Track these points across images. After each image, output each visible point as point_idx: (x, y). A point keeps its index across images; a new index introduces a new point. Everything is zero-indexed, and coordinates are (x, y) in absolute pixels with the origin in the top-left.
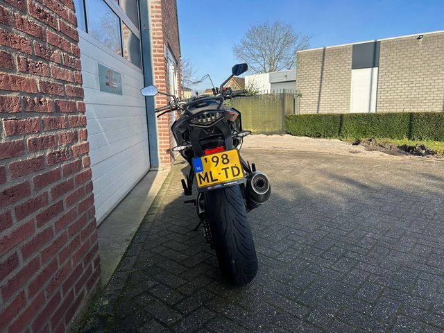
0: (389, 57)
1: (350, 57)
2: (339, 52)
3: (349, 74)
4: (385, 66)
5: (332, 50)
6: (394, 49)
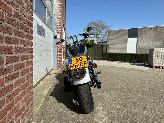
0: (141, 34)
4: (140, 37)
5: (121, 30)
6: (143, 31)
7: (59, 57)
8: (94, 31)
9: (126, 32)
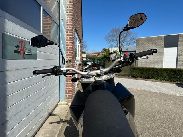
2: (157, 39)
5: (154, 38)
7: (69, 84)
9: (161, 40)
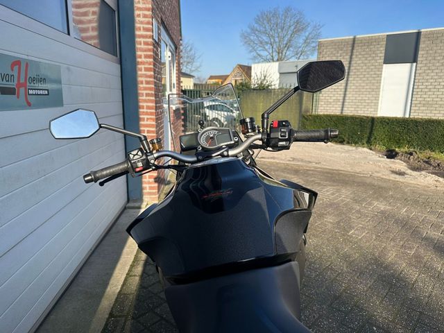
0: (431, 52)
1: (383, 49)
2: (370, 42)
3: (380, 70)
4: (425, 62)
5: (361, 40)
6: (439, 41)
8: (272, 40)
9: (379, 46)
